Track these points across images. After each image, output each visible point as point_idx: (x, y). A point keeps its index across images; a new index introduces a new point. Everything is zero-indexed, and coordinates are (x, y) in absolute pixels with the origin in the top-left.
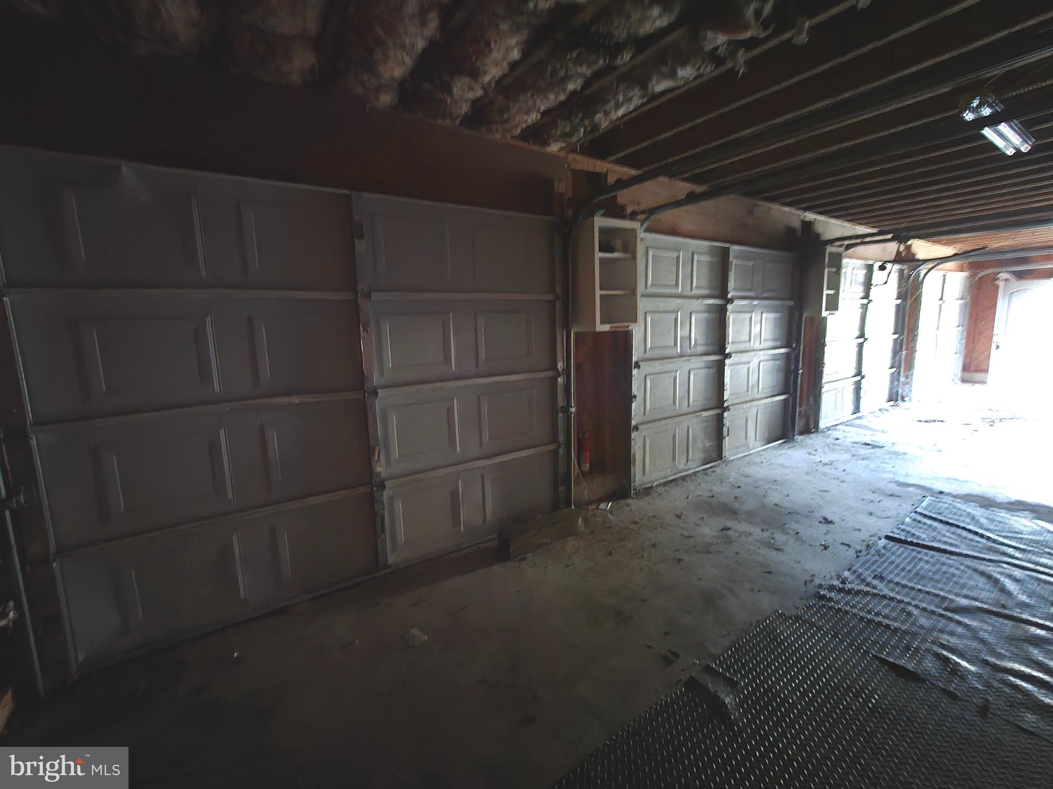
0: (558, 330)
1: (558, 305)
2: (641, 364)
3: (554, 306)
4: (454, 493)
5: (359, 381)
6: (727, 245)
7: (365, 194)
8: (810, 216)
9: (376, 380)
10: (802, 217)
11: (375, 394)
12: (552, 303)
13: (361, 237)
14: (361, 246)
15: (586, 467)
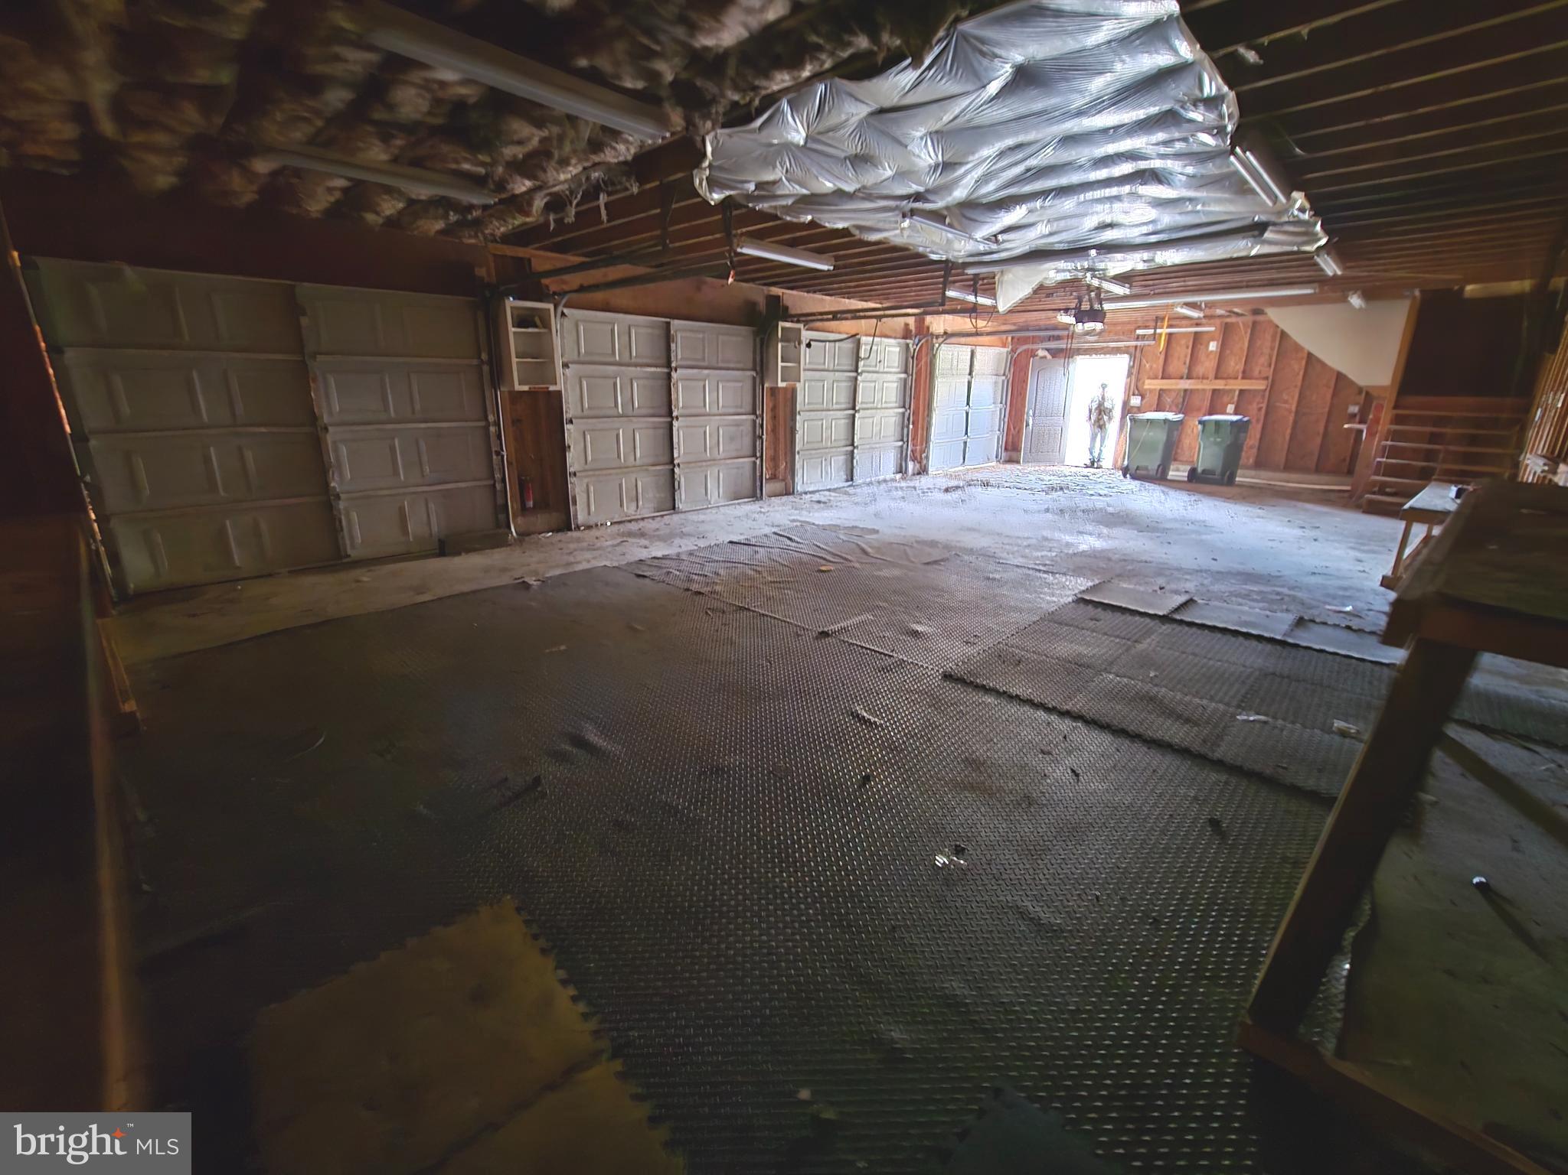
0: (486, 387)
1: (486, 368)
2: (574, 420)
3: (481, 369)
4: (402, 509)
5: (314, 419)
6: (668, 320)
7: (305, 284)
8: (776, 291)
9: (326, 419)
10: (766, 292)
11: (326, 429)
12: (479, 367)
13: (304, 314)
14: (304, 321)
15: (531, 504)
